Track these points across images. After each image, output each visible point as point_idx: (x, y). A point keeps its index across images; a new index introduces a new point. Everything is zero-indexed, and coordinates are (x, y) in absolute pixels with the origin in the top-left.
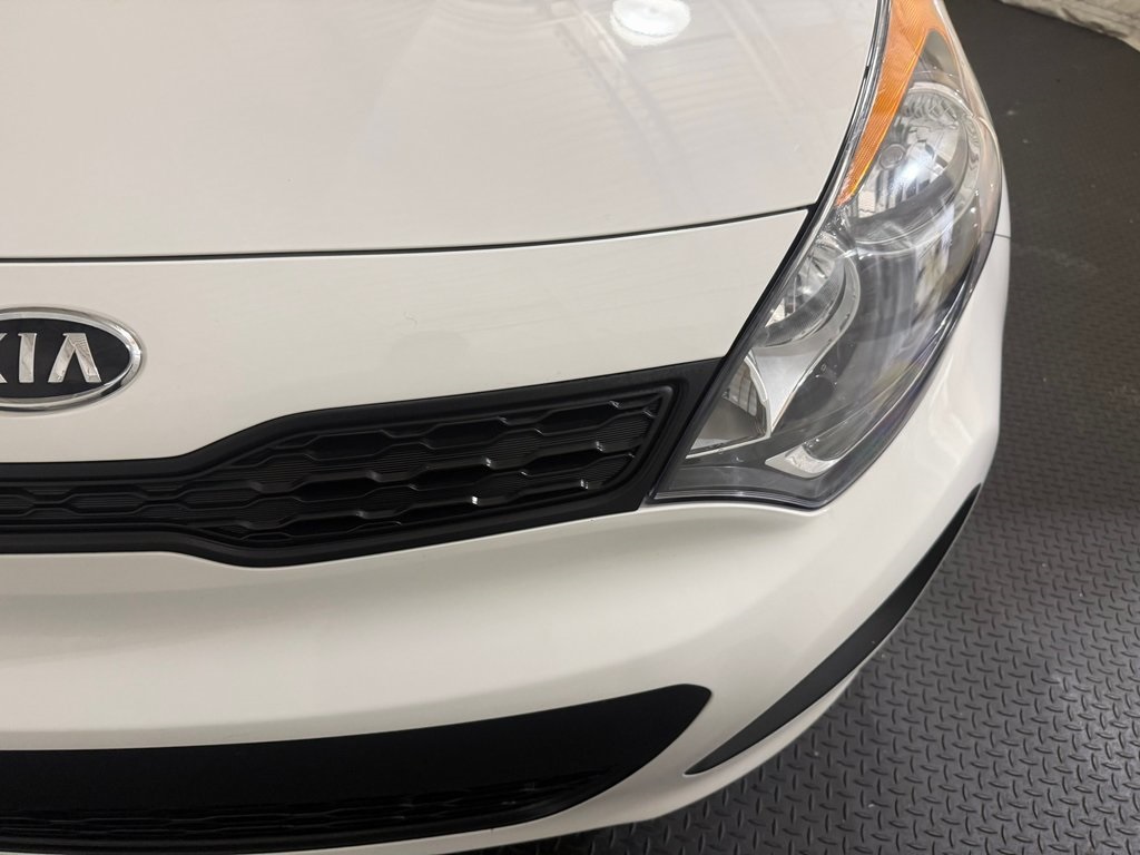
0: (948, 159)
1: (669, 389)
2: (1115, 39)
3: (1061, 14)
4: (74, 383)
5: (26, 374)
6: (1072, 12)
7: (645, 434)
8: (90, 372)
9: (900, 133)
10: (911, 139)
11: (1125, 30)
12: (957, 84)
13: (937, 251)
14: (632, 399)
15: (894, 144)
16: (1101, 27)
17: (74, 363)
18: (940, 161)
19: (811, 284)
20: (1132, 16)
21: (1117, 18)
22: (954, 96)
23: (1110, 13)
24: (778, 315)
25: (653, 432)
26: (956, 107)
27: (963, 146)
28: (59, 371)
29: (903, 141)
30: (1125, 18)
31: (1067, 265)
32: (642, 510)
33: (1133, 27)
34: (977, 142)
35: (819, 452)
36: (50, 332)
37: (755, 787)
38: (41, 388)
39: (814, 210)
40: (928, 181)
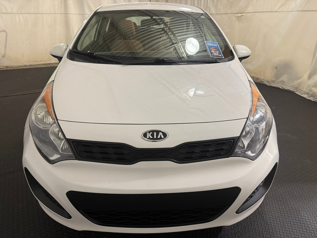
0: (264, 112)
1: (232, 140)
2: (293, 93)
3: (281, 88)
4: (161, 138)
5: (155, 137)
6: (283, 87)
7: (230, 147)
8: (163, 137)
9: (256, 109)
10: (258, 110)
11: (295, 91)
12: (263, 102)
13: (263, 130)
14: (228, 141)
15: (256, 111)
16: (290, 90)
17: (161, 136)
18: (263, 113)
19: (247, 129)
20: (296, 88)
21: (293, 88)
22: (263, 104)
23: (291, 88)
24: (244, 133)
25: (231, 146)
26: (264, 106)
27: (266, 111)
28: (159, 137)
29: (257, 110)
30: (295, 88)
31: (291, 137)
32: (230, 158)
33: (297, 90)
34: (268, 110)
35: (252, 152)
36: (158, 132)
37: (245, 232)
38: (157, 139)
39: (247, 118)
40: (261, 116)
